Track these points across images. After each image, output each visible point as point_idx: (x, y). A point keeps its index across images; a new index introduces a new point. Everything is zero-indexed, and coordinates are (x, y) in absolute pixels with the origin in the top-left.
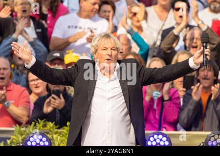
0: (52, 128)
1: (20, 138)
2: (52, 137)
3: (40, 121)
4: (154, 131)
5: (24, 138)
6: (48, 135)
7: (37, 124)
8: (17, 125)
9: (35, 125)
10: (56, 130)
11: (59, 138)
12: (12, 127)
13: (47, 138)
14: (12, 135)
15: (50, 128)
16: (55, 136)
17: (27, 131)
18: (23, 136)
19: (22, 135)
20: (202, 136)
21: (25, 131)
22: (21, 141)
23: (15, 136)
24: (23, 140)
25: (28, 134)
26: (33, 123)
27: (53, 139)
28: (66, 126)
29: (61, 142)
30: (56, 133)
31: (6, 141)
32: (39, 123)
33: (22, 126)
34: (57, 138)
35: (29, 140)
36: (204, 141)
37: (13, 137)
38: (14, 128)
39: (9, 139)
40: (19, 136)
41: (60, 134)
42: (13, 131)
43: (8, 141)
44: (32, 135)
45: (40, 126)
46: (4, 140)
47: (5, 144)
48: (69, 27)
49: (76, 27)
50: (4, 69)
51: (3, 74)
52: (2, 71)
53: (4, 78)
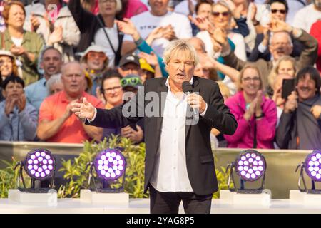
0: (128, 144)
1: (90, 156)
2: (128, 154)
4: (246, 149)
5: (95, 156)
6: (123, 153)
7: (110, 139)
8: (87, 141)
9: (108, 141)
10: (132, 147)
11: (135, 156)
12: (82, 143)
14: (81, 152)
15: (125, 144)
16: (131, 154)
17: (99, 148)
18: (94, 154)
19: (92, 152)
20: (302, 155)
21: (96, 148)
22: (91, 159)
23: (84, 153)
24: (93, 158)
25: (99, 151)
26: (105, 138)
27: (128, 158)
29: (138, 160)
30: (132, 150)
31: (74, 160)
32: (112, 139)
33: (92, 142)
34: (133, 157)
35: (100, 158)
36: (304, 161)
37: (81, 154)
38: (84, 144)
39: (77, 156)
40: (89, 153)
41: (137, 151)
42: (82, 148)
43: (77, 160)
44: (104, 152)
45: (113, 142)
46: (72, 158)
47: (73, 163)
48: (141, 28)
49: (149, 27)
50: (77, 75)
51: (75, 81)
52: (74, 78)
53: (76, 86)
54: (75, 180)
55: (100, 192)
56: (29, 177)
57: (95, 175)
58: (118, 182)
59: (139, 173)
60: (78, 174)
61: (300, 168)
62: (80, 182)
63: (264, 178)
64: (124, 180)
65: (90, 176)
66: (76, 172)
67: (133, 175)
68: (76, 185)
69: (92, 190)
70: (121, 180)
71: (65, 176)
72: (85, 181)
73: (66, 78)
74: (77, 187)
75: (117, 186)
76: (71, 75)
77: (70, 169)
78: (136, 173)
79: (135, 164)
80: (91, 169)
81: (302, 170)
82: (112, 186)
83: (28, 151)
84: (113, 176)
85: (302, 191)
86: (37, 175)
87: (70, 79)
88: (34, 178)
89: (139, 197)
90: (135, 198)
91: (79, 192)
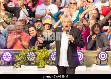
0: (37, 49)
1: (24, 54)
2: (37, 53)
3: (32, 46)
6: (35, 52)
7: (31, 48)
8: (23, 48)
9: (30, 48)
10: (38, 50)
11: (40, 53)
12: (21, 49)
13: (35, 53)
16: (38, 53)
17: (27, 51)
18: (26, 53)
19: (25, 52)
22: (24, 55)
24: (25, 54)
27: (37, 54)
28: (43, 49)
30: (39, 51)
31: (19, 55)
33: (25, 49)
35: (28, 54)
37: (21, 53)
38: (22, 49)
39: (20, 54)
40: (24, 53)
41: (40, 52)
42: (21, 51)
43: (20, 55)
44: (29, 52)
45: (32, 49)
46: (18, 54)
47: (18, 56)
48: (41, 10)
49: (44, 9)
50: (20, 26)
51: (19, 28)
52: (19, 27)
53: (19, 29)
54: (19, 62)
55: (28, 66)
56: (3, 61)
57: (26, 60)
58: (34, 62)
59: (41, 59)
60: (20, 60)
61: (96, 57)
62: (21, 63)
63: (84, 60)
64: (36, 62)
65: (24, 60)
66: (19, 59)
67: (39, 60)
68: (19, 63)
69: (25, 65)
70: (35, 62)
71: (16, 61)
72: (22, 62)
73: (16, 27)
74: (20, 64)
75: (34, 64)
76: (18, 26)
77: (18, 58)
78: (40, 59)
79: (40, 56)
80: (25, 58)
81: (97, 57)
82: (32, 64)
83: (3, 52)
84: (32, 60)
85: (97, 64)
86: (6, 60)
87: (17, 27)
88: (5, 61)
89: (41, 67)
90: (40, 68)
91: (21, 66)
